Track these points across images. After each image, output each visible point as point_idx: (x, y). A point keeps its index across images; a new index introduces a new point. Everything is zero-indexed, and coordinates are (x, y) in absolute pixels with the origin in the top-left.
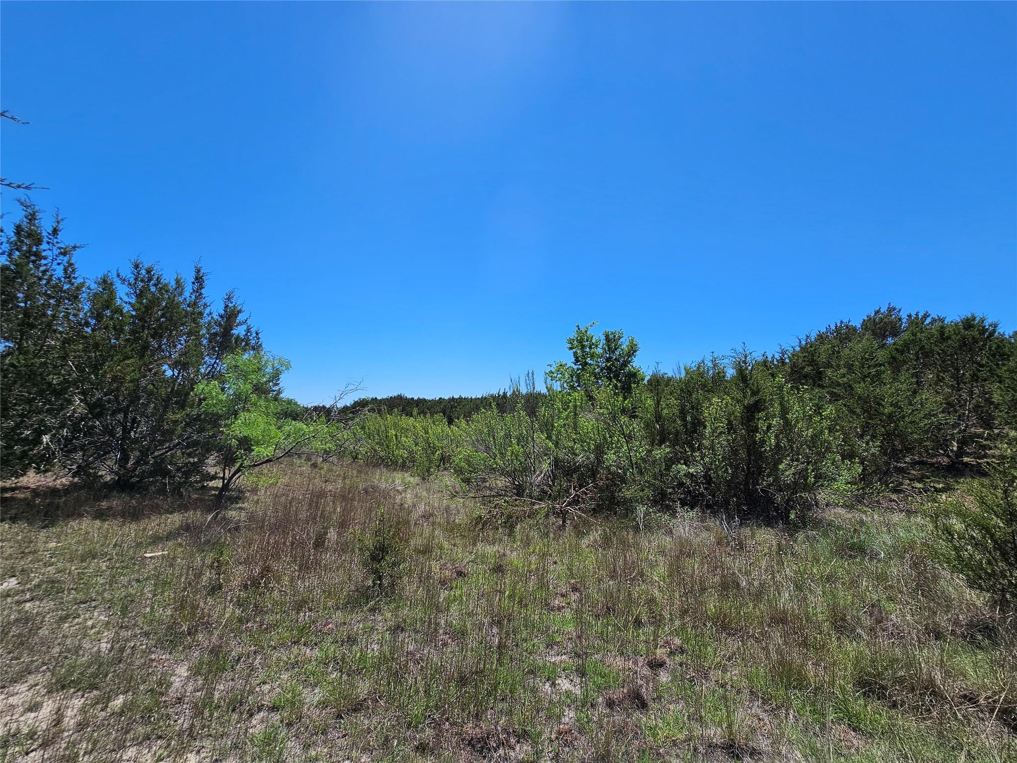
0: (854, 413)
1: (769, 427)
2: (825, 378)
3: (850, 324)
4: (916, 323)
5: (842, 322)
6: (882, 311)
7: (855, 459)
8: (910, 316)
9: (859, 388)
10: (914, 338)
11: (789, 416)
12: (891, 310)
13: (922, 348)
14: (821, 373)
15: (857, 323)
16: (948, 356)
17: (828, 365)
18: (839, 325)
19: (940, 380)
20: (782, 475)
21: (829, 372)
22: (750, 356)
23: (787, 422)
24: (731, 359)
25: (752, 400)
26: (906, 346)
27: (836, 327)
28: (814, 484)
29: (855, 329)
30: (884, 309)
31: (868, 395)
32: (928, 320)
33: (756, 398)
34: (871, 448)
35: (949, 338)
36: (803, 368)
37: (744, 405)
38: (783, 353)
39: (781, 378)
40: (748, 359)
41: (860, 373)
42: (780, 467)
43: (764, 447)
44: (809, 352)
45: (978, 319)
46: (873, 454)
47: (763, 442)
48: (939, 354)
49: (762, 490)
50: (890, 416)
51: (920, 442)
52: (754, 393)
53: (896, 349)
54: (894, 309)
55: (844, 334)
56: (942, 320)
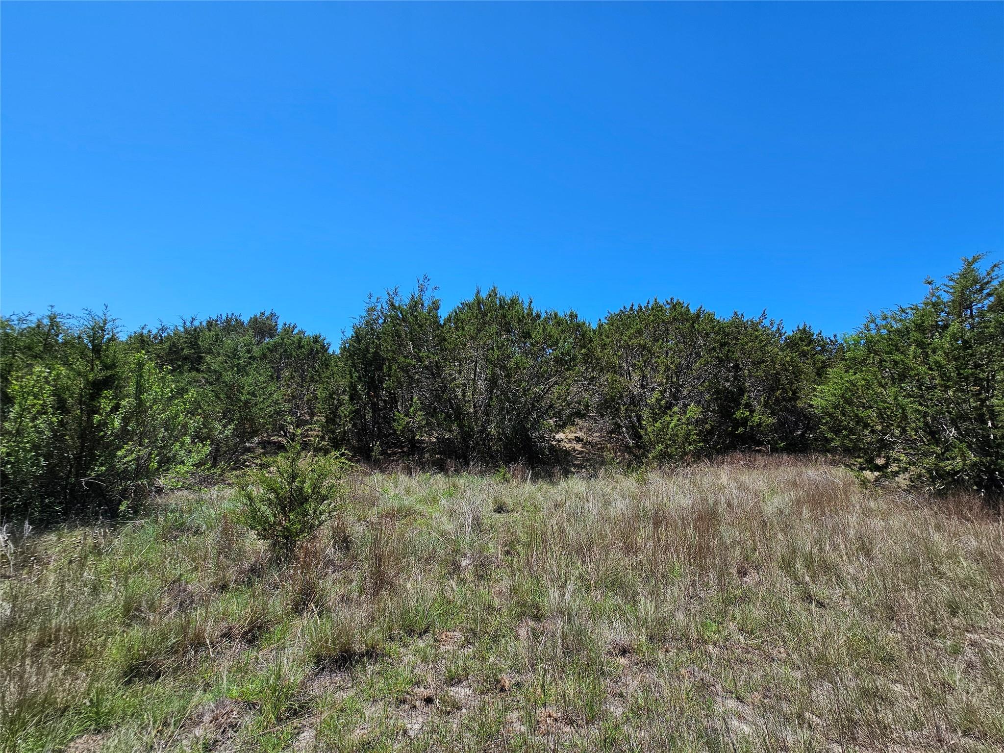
0: (219, 398)
1: (116, 408)
2: (204, 364)
3: (241, 318)
4: (288, 330)
5: (233, 315)
6: (266, 314)
7: (207, 441)
8: (285, 324)
9: (228, 377)
10: (281, 341)
11: (144, 396)
12: (273, 315)
13: (286, 351)
14: (201, 358)
15: (245, 319)
16: (300, 360)
17: (210, 352)
18: (230, 316)
19: (292, 378)
20: (118, 462)
21: (208, 358)
22: (111, 323)
23: (140, 403)
24: (82, 321)
25: (101, 376)
26: (276, 346)
27: (227, 318)
28: (157, 469)
29: (242, 324)
30: (267, 313)
31: (233, 383)
32: (296, 331)
33: (109, 373)
34: (224, 431)
35: (303, 346)
36: (182, 349)
37: (87, 380)
38: (163, 329)
39: (143, 354)
40: (108, 326)
41: (231, 363)
42: (119, 453)
43: (102, 431)
44: (193, 336)
45: (322, 337)
46: (227, 436)
47: (103, 424)
48: (295, 358)
49: (87, 483)
50: (246, 402)
51: (264, 425)
52: (106, 367)
53: (268, 348)
54: (275, 316)
55: (231, 326)
56: (304, 333)
